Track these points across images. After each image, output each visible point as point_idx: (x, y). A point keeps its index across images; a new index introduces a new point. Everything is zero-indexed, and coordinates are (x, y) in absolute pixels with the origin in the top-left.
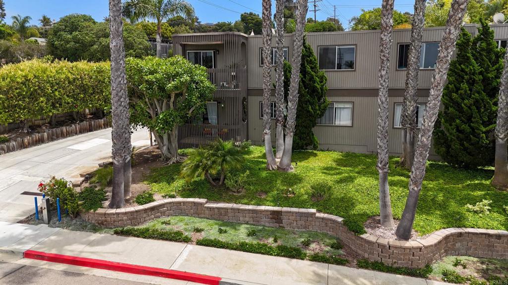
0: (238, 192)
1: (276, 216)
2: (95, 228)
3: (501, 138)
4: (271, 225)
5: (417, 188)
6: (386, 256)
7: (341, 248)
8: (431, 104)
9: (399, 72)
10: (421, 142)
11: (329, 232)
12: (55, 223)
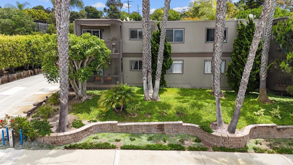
0: (134, 115)
1: (161, 127)
2: (50, 146)
3: (263, 77)
4: (158, 133)
5: (241, 105)
6: (227, 143)
7: (201, 141)
8: (250, 61)
9: (207, 43)
10: (244, 81)
11: (190, 133)
12: (19, 147)
